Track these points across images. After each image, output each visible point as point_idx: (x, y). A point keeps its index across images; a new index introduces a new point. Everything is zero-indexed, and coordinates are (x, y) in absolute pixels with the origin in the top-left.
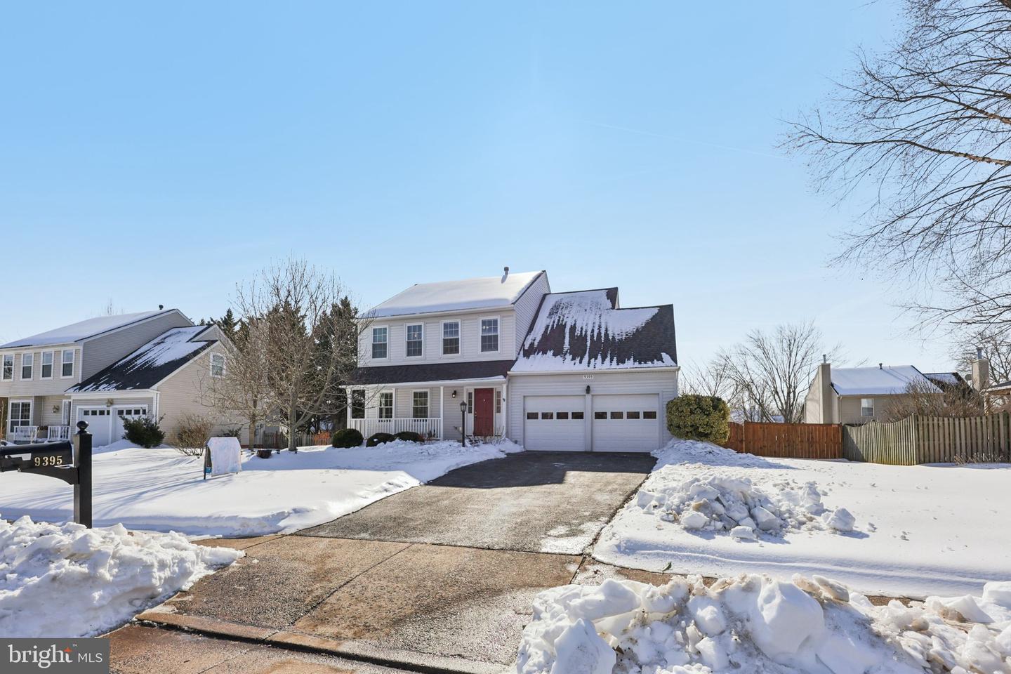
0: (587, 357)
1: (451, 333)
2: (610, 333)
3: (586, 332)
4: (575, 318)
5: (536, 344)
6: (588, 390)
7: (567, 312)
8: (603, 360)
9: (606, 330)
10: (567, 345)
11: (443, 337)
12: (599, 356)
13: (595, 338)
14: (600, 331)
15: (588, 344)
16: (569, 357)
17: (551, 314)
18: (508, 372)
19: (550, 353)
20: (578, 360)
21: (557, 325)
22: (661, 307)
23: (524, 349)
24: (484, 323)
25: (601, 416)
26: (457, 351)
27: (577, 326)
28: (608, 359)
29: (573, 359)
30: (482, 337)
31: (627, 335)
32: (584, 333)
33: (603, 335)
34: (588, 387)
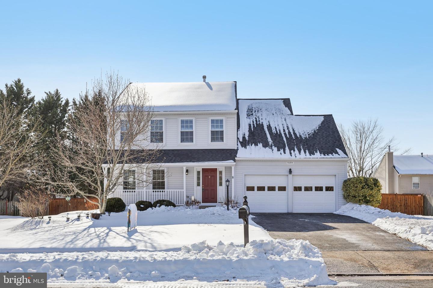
0: (287, 148)
1: (187, 127)
2: (296, 132)
3: (280, 131)
4: (268, 119)
5: (247, 138)
6: (290, 171)
7: (259, 114)
8: (300, 152)
9: (293, 130)
10: (269, 139)
11: (180, 130)
12: (296, 149)
13: (288, 136)
14: (289, 131)
15: (285, 139)
16: (275, 149)
17: (248, 115)
18: (236, 158)
19: (260, 145)
20: (282, 151)
21: (256, 124)
22: (325, 116)
23: (240, 141)
24: (213, 121)
25: (297, 189)
26: (191, 140)
27: (271, 126)
28: (302, 151)
29: (279, 150)
30: (212, 131)
31: (309, 135)
32: (278, 132)
33: (292, 133)
34: (290, 170)
